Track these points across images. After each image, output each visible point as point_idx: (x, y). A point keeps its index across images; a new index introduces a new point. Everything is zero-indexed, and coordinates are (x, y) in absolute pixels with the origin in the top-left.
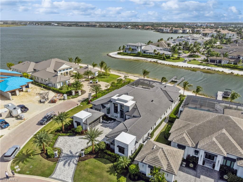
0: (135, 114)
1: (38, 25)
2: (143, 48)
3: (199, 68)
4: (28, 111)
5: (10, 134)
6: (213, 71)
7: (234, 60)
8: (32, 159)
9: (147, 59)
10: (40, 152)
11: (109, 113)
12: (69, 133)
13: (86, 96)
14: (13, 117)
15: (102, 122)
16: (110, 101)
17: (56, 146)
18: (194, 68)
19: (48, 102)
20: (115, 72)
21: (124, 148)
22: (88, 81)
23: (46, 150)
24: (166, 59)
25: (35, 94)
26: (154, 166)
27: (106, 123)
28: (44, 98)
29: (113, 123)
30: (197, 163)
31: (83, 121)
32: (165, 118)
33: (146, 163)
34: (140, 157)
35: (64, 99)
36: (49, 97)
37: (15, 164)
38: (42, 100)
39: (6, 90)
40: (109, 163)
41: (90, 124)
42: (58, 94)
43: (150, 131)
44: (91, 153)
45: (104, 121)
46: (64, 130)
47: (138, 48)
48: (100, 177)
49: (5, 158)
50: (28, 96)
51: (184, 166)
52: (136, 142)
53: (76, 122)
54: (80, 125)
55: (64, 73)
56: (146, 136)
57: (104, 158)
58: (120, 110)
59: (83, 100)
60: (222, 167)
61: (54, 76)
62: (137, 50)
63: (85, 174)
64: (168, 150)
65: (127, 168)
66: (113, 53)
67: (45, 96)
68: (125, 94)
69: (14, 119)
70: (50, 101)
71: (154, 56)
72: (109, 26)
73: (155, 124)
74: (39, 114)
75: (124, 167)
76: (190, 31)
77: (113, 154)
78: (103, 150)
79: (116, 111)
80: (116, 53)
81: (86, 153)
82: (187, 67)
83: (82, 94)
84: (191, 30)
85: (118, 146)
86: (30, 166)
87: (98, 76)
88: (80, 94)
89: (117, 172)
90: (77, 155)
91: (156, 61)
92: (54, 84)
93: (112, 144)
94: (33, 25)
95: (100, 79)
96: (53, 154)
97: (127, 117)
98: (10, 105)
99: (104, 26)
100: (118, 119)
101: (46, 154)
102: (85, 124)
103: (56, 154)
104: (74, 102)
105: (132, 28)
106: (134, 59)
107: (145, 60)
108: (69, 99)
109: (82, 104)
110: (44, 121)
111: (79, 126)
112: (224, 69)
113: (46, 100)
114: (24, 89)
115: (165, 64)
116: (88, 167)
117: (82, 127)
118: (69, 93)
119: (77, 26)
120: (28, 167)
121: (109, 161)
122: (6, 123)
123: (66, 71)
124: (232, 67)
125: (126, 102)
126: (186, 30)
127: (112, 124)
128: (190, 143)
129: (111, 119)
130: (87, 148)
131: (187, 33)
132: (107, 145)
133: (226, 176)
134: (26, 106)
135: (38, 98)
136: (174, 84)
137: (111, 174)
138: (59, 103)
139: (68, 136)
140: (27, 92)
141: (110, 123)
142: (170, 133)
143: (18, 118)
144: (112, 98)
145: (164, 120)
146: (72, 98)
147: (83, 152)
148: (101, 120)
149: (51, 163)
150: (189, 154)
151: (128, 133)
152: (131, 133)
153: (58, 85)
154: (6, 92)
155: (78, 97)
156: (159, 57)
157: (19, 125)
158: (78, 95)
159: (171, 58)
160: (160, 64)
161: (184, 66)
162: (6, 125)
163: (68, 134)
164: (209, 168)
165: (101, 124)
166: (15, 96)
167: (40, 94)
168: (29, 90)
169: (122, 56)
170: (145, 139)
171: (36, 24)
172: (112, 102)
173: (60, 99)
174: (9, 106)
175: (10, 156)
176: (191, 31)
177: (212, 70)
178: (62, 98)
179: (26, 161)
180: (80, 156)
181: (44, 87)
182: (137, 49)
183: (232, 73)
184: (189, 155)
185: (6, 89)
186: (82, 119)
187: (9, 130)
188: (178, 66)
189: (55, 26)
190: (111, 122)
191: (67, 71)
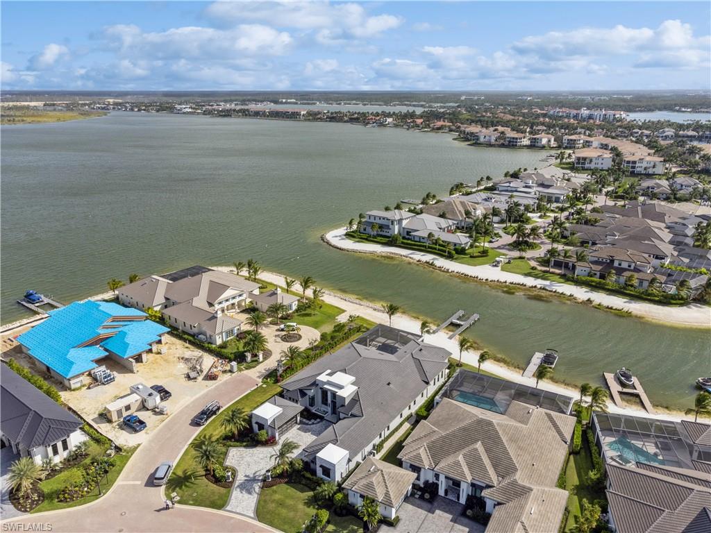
0: (354, 411)
1: (139, 110)
2: (404, 223)
3: (523, 284)
4: (170, 398)
5: (150, 441)
6: (551, 293)
7: (601, 267)
8: (192, 483)
9: (411, 254)
10: (204, 473)
11: (312, 404)
12: (245, 442)
13: (271, 363)
14: (148, 410)
15: (301, 422)
16: (315, 384)
17: (227, 464)
18: (512, 283)
19: (202, 377)
20: (335, 296)
21: (330, 469)
22: (276, 324)
23: (214, 471)
24: (456, 256)
25: (175, 359)
26: (366, 494)
27: (307, 424)
28: (193, 369)
29: (318, 425)
30: (438, 492)
31: (269, 423)
32: (411, 415)
33: (356, 490)
34: (350, 483)
35: (231, 371)
36: (203, 367)
37: (170, 491)
38: (193, 375)
39: (127, 354)
40: (308, 491)
41: (279, 428)
42: (220, 361)
43: (377, 441)
44: (281, 476)
45: (304, 420)
46: (237, 438)
47: (392, 224)
48: (294, 511)
49: (155, 481)
50: (162, 362)
51: (417, 496)
52: (349, 460)
53: (257, 423)
54: (263, 429)
55: (227, 306)
56: (369, 448)
57: (300, 483)
58: (332, 401)
59: (268, 373)
60: (469, 498)
61: (210, 320)
62: (390, 229)
63: (272, 506)
64: (390, 473)
65: (331, 499)
66: (336, 231)
67: (196, 364)
68: (341, 371)
69: (149, 413)
70: (205, 376)
71: (429, 247)
72: (333, 118)
73: (388, 427)
74: (191, 403)
75: (327, 497)
76: (549, 141)
77: (315, 478)
78: (298, 471)
79: (325, 401)
80: (342, 231)
81: (273, 476)
82: (498, 281)
83: (265, 359)
84: (553, 139)
85: (321, 466)
86: (193, 494)
87: (297, 311)
88: (261, 359)
89: (318, 505)
90: (260, 478)
91: (431, 262)
92: (210, 336)
93: (312, 462)
94: (126, 110)
95: (302, 318)
96: (224, 477)
97: (342, 416)
98: (140, 387)
99: (319, 116)
100: (328, 417)
101: (214, 476)
102: (272, 427)
103: (228, 476)
104: (251, 378)
105: (396, 126)
106: (383, 254)
107: (407, 257)
108: (240, 371)
109: (264, 383)
110: (202, 419)
111: (263, 432)
112: (578, 287)
113: (198, 373)
114: (155, 348)
115: (450, 271)
116: (277, 497)
117: (267, 433)
118: (240, 358)
119: (246, 115)
120: (191, 495)
121: (307, 489)
122: (141, 423)
123: (231, 302)
124: (593, 284)
125: (341, 387)
126: (541, 140)
127: (317, 427)
128: (426, 462)
129: (315, 416)
130: (275, 468)
131: (543, 147)
132: (307, 462)
133: (469, 511)
134: (167, 389)
135: (183, 368)
136: (452, 331)
137: (309, 507)
138: (222, 381)
139: (245, 447)
140: (159, 353)
141: (313, 424)
142: (404, 447)
143: (157, 412)
144: (318, 378)
145: (408, 419)
146: (247, 369)
147: (270, 474)
148: (299, 418)
149: (223, 490)
150: (428, 479)
151: (338, 446)
152: (343, 446)
153: (217, 337)
154: (127, 359)
155: (257, 367)
156: (439, 250)
157: (161, 426)
158: (256, 361)
159: (467, 252)
160: (440, 270)
161: (490, 280)
162: (142, 426)
163: (245, 444)
164: (452, 500)
165: (299, 426)
166: (141, 364)
167: (187, 360)
168: (164, 348)
169: (357, 244)
170: (366, 453)
171: (132, 110)
172: (318, 385)
173: (225, 372)
174: (138, 388)
175: (163, 478)
176: (555, 140)
177: (550, 291)
178: (228, 368)
179: (186, 486)
180: (264, 480)
181: (191, 343)
182: (391, 226)
183: (589, 300)
184: (428, 481)
185: (126, 352)
186: (267, 420)
187: (147, 435)
188: (477, 277)
189: (184, 113)
190: (316, 422)
191: (234, 301)
